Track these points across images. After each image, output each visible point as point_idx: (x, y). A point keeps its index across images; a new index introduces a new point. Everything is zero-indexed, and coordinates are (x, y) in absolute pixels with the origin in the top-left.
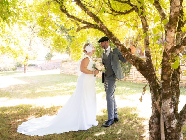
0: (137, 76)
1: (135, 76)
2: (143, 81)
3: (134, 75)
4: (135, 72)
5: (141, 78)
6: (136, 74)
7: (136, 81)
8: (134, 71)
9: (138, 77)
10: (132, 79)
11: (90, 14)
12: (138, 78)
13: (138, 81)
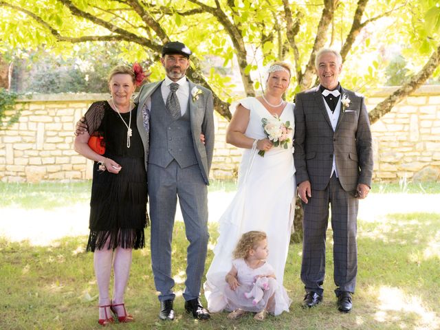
0: (26, 161)
1: (15, 159)
2: (51, 176)
3: (14, 157)
4: (16, 146)
5: (42, 165)
6: (19, 153)
7: (25, 176)
8: (13, 143)
9: (29, 165)
10: (7, 173)
11: (150, 22)
12: (28, 167)
13: (29, 175)
